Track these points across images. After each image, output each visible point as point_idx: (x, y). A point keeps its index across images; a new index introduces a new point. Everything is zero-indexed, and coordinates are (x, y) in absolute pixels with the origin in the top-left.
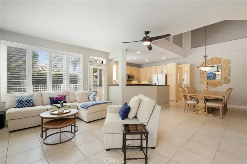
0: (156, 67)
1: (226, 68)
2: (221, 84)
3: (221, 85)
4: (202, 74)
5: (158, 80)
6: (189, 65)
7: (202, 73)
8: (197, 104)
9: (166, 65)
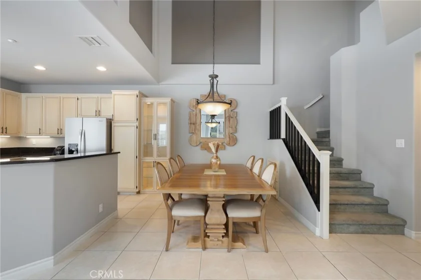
0: (79, 96)
1: (232, 116)
2: (225, 146)
3: (225, 149)
4: (194, 124)
5: (83, 134)
6: (168, 100)
7: (192, 122)
8: (205, 216)
9: (111, 93)
